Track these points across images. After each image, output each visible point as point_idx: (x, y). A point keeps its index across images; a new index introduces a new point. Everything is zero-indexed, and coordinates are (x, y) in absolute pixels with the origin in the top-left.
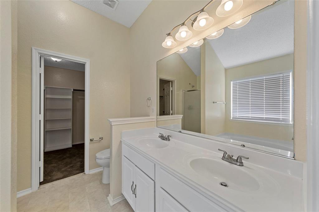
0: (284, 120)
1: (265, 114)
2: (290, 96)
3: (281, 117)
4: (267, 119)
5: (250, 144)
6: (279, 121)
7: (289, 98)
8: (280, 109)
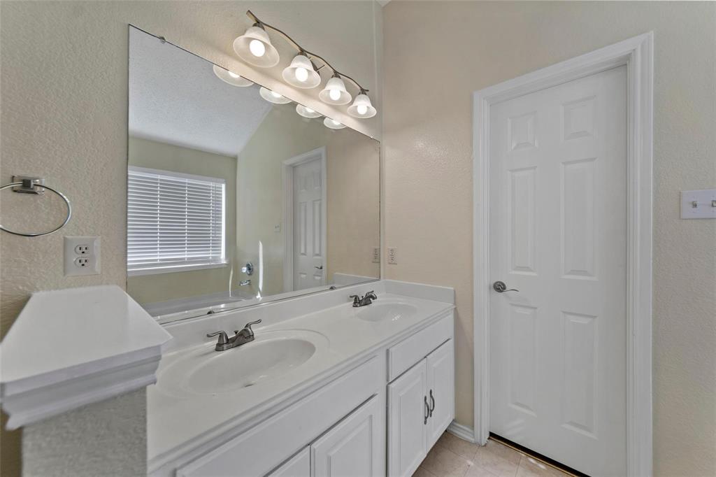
0: (215, 259)
1: (188, 251)
2: (221, 221)
3: (210, 255)
4: (191, 261)
5: (186, 312)
6: (209, 261)
7: (221, 224)
8: (210, 240)
